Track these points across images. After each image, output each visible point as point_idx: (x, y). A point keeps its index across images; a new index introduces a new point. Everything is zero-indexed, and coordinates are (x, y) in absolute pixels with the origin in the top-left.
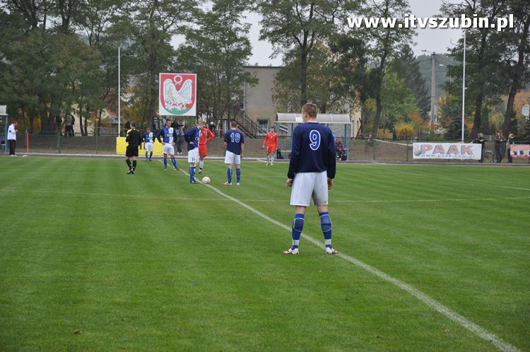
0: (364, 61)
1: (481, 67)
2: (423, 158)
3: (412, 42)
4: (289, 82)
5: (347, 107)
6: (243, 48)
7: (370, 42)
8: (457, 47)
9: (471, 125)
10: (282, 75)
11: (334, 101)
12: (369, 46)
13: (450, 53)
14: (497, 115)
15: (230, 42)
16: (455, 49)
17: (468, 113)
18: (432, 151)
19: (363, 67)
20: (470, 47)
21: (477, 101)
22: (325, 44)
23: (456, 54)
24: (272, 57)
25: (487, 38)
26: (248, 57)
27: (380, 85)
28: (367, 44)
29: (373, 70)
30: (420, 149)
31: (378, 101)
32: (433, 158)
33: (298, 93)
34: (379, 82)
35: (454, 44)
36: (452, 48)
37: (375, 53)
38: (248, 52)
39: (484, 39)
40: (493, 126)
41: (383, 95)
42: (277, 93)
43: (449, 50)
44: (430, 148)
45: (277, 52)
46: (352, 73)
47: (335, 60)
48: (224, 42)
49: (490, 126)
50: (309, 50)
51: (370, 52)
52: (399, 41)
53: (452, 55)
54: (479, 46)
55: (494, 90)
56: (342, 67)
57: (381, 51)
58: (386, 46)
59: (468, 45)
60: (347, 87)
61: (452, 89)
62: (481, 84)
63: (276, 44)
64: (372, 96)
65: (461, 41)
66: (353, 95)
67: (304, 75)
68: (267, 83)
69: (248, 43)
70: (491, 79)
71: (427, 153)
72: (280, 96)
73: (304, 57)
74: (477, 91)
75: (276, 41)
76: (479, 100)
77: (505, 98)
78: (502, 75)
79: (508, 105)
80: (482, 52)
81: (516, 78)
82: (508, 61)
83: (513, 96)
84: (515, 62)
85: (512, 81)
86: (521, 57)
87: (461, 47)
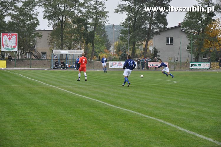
0: (87, 28)
1: (135, 30)
2: (113, 68)
3: (106, 20)
4: (55, 37)
5: (79, 47)
6: (36, 22)
7: (89, 20)
10: (53, 34)
11: (74, 44)
12: (89, 21)
15: (30, 20)
16: (124, 23)
17: (130, 49)
18: (117, 65)
19: (86, 30)
20: (130, 22)
21: (133, 44)
22: (70, 20)
23: (125, 25)
24: (48, 26)
25: (137, 18)
26: (38, 26)
27: (94, 38)
28: (88, 21)
29: (91, 31)
30: (112, 64)
31: (93, 44)
32: (117, 68)
33: (60, 41)
34: (93, 36)
35: (124, 21)
36: (122, 22)
37: (92, 24)
38: (38, 24)
39: (135, 19)
40: (137, 54)
41: (95, 42)
42: (50, 41)
43: (121, 23)
44: (116, 64)
45: (50, 24)
46: (82, 33)
47: (74, 28)
48: (27, 20)
50: (64, 23)
51: (89, 24)
52: (101, 20)
53: (122, 25)
55: (140, 40)
56: (78, 30)
57: (94, 23)
58: (96, 21)
60: (80, 38)
61: (123, 39)
62: (135, 37)
63: (50, 21)
64: (91, 42)
66: (83, 42)
67: (62, 33)
68: (45, 37)
69: (38, 20)
70: (139, 35)
71: (115, 66)
72: (51, 42)
73: (62, 26)
74: (133, 40)
75: (50, 19)
77: (144, 43)
78: (143, 33)
79: (146, 46)
80: (135, 24)
81: (149, 35)
82: (145, 28)
83: (147, 42)
84: (148, 28)
85: (147, 36)
86: (150, 26)
87: (126, 22)
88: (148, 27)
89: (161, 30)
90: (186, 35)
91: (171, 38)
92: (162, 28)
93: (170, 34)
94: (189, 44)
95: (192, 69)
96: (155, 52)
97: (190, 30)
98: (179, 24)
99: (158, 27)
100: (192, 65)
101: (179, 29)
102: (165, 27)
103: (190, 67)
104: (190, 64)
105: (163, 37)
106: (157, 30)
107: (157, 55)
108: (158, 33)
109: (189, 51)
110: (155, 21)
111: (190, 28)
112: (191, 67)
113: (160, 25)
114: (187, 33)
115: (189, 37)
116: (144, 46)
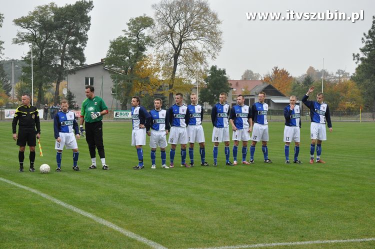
1: (41, 67)
3: (1, 53)
8: (27, 56)
9: (36, 99)
13: (23, 59)
14: (48, 94)
16: (26, 58)
17: (35, 93)
20: (34, 57)
21: (40, 86)
23: (27, 60)
25: (43, 52)
30: (9, 113)
35: (26, 55)
36: (24, 57)
39: (42, 52)
40: (47, 100)
49: (45, 100)
53: (24, 61)
54: (39, 56)
55: (49, 81)
59: (33, 55)
61: (25, 79)
62: (41, 77)
65: (30, 53)
70: (47, 74)
74: (38, 81)
76: (40, 85)
77: (54, 84)
78: (53, 72)
79: (56, 88)
80: (41, 59)
81: (60, 74)
82: (55, 65)
83: (58, 83)
84: (59, 65)
85: (58, 75)
86: (62, 62)
87: (29, 56)
88: (60, 63)
89: (77, 68)
90: (110, 75)
91: (91, 78)
92: (78, 65)
93: (90, 73)
94: (115, 86)
95: (118, 119)
96: (70, 97)
97: (115, 69)
98: (102, 60)
99: (72, 63)
100: (116, 114)
101: (102, 67)
102: (81, 64)
103: (114, 117)
104: (115, 113)
105: (81, 77)
106: (71, 68)
107: (73, 101)
108: (72, 72)
109: (114, 95)
110: (69, 56)
111: (116, 65)
112: (116, 116)
113: (75, 61)
114: (111, 72)
115: (113, 78)
116: (54, 89)
